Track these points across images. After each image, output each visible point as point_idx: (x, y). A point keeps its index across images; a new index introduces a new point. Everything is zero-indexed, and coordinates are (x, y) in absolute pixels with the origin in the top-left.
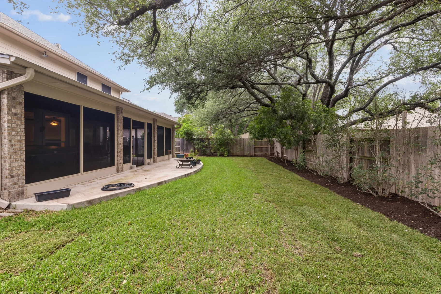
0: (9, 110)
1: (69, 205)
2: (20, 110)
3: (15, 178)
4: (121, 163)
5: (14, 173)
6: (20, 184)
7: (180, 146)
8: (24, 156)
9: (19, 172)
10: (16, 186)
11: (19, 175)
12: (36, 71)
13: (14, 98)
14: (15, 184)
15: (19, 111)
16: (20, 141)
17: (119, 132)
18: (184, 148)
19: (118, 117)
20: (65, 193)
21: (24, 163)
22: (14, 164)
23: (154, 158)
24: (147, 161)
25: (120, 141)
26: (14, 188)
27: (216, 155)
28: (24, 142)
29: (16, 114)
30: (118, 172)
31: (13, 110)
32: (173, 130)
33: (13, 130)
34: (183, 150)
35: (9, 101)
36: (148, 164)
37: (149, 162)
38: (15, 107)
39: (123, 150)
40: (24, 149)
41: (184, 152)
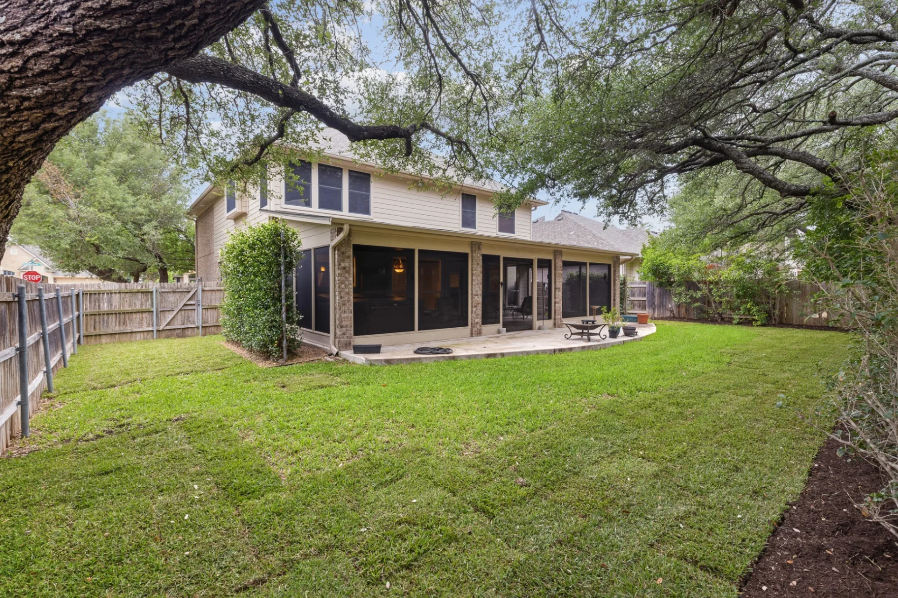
0: (339, 264)
1: (367, 360)
2: (350, 264)
3: (344, 329)
4: (477, 323)
5: (343, 323)
6: (348, 334)
7: (645, 299)
8: (352, 308)
9: (348, 323)
10: (345, 336)
11: (347, 326)
12: (350, 225)
13: (343, 253)
14: (344, 334)
15: (347, 265)
16: (348, 293)
17: (474, 278)
18: (654, 303)
19: (472, 256)
20: (376, 349)
21: (352, 315)
22: (343, 315)
23: (555, 319)
24: (537, 323)
25: (476, 291)
26: (343, 338)
27: (730, 321)
28: (352, 294)
29: (344, 268)
30: (472, 335)
31: (343, 265)
32: (614, 267)
33: (342, 283)
34: (652, 306)
35: (339, 256)
36: (539, 328)
37: (541, 325)
38: (344, 261)
39: (483, 304)
40: (352, 301)
41: (654, 311)
